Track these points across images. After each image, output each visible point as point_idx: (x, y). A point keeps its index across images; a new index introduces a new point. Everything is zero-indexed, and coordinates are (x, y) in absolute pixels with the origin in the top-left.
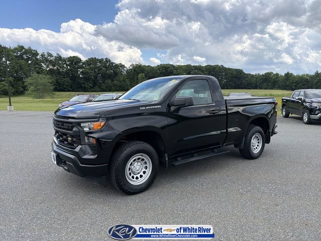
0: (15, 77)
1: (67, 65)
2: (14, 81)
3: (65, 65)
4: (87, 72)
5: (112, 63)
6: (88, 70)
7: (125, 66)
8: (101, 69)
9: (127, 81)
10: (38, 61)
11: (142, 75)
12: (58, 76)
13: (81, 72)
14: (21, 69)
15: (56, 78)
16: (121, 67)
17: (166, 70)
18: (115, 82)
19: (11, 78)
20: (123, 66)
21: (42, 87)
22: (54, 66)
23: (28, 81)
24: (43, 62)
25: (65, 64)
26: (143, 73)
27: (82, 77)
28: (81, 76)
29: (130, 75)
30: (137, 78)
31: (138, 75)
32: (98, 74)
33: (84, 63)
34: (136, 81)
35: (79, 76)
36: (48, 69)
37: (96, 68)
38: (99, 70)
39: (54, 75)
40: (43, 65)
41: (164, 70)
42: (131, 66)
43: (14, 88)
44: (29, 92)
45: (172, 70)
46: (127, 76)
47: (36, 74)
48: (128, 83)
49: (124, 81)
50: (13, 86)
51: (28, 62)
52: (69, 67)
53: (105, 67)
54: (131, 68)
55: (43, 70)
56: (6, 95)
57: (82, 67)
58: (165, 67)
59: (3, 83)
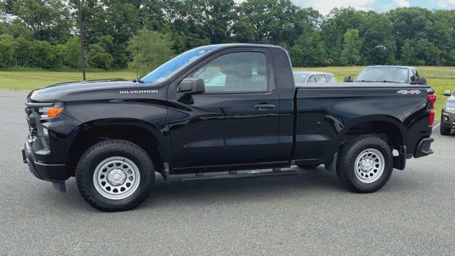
0: (115, 36)
1: (207, 12)
2: (114, 42)
3: (204, 13)
4: (244, 27)
5: (293, 6)
6: (244, 24)
7: (320, 13)
8: (270, 20)
9: (321, 44)
10: (156, 6)
11: (353, 33)
12: (189, 34)
13: (233, 28)
14: (126, 20)
15: (186, 38)
16: (312, 15)
17: (409, 22)
18: (296, 48)
19: (109, 36)
20: (315, 14)
21: (156, 55)
22: (184, 14)
23: (133, 42)
24: (165, 7)
25: (203, 10)
26: (355, 28)
27: (233, 37)
28: (232, 35)
29: (328, 33)
30: (343, 39)
31: (344, 32)
32: (265, 31)
33: (238, 9)
34: (339, 45)
35: (229, 34)
36: (173, 21)
37: (261, 19)
38: (267, 23)
39: (182, 33)
40: (164, 12)
41: (404, 22)
42: (332, 12)
43: (114, 56)
44: (133, 64)
45: (421, 21)
46: (321, 34)
47: (147, 31)
48: (323, 50)
49: (315, 46)
50: (111, 52)
51: (138, 7)
52: (210, 17)
53: (279, 15)
54: (332, 16)
55: (164, 22)
56: (99, 67)
57: (234, 17)
58: (408, 16)
59: (95, 45)
